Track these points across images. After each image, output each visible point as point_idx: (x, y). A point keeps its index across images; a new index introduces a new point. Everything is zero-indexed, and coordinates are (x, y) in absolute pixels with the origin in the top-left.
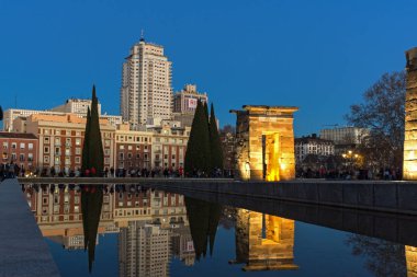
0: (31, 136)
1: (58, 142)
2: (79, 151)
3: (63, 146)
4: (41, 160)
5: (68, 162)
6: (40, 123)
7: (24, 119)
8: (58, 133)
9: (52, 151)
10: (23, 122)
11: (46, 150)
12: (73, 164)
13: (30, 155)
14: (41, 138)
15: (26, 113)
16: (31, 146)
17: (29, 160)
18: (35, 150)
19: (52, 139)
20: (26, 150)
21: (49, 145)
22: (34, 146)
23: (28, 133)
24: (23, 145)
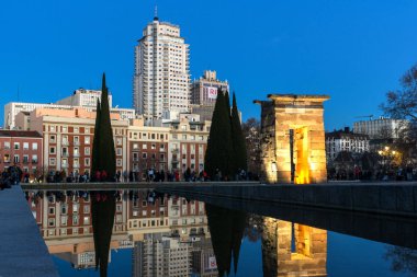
0: (35, 134)
1: (65, 141)
2: (88, 151)
3: (71, 146)
4: (46, 163)
5: (76, 164)
6: (45, 119)
7: (27, 114)
8: (65, 131)
10: (26, 117)
11: (52, 150)
12: (82, 167)
13: (35, 157)
14: (47, 136)
15: (29, 107)
16: (35, 146)
17: (34, 163)
18: (39, 152)
19: (59, 137)
20: (30, 151)
21: (55, 144)
22: (39, 147)
23: (31, 130)
24: (26, 145)
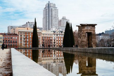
3: (26, 38)
4: (19, 43)
9: (23, 39)
10: (14, 30)
14: (19, 35)
19: (23, 35)
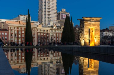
0: (6, 30)
1: (16, 32)
2: (23, 36)
3: (18, 34)
4: (10, 39)
5: (20, 40)
6: (9, 25)
7: (3, 23)
8: (16, 29)
9: (14, 36)
10: (3, 24)
11: (12, 35)
12: (22, 41)
13: (6, 37)
14: (10, 31)
15: (3, 21)
16: (6, 34)
17: (6, 39)
18: (7, 36)
19: (14, 31)
20: (4, 35)
21: (13, 33)
22: (7, 34)
23: (5, 28)
24: (3, 33)
